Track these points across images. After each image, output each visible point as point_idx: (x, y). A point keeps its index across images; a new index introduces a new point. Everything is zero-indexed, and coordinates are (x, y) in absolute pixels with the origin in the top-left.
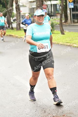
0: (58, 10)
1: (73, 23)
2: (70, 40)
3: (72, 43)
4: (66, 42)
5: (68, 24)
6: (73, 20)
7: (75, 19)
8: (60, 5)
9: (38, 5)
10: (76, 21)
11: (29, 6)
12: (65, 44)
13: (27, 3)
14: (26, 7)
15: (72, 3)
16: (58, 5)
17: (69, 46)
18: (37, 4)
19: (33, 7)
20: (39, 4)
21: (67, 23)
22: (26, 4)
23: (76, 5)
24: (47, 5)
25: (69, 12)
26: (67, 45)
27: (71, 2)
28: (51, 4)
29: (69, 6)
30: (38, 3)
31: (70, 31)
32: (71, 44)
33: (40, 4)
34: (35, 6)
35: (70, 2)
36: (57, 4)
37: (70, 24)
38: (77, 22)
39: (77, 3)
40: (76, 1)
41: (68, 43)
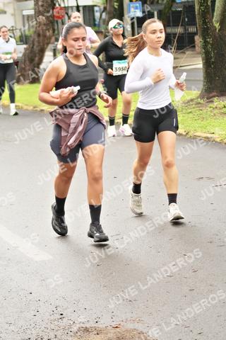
0: (97, 23)
8: (102, 7)
9: (41, 9)
11: (14, 10)
13: (9, 3)
14: (5, 12)
15: (139, 4)
16: (96, 9)
18: (36, 4)
19: (26, 13)
20: (42, 6)
22: (4, 4)
24: (65, 7)
25: (128, 28)
28: (76, 5)
29: (129, 12)
30: (40, 3)
33: (45, 5)
34: (32, 12)
36: (96, 6)
39: (152, 3)
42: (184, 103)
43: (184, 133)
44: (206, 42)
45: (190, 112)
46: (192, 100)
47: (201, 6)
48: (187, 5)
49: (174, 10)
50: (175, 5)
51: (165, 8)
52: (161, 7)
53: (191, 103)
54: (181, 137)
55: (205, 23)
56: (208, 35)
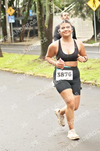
1: (14, 42)
2: (10, 64)
3: (12, 68)
4: (5, 67)
5: (7, 44)
6: (15, 38)
7: (16, 37)
10: (18, 39)
12: (3, 69)
15: (13, 17)
17: (9, 71)
21: (6, 42)
23: (17, 19)
25: (8, 27)
26: (6, 71)
27: (11, 15)
29: (9, 20)
31: (10, 53)
32: (10, 69)
35: (9, 15)
37: (11, 44)
38: (19, 41)
39: (19, 16)
40: (18, 14)
41: (7, 68)
42: (33, 61)
43: (33, 74)
44: (42, 34)
45: (36, 65)
46: (36, 60)
47: (39, 17)
48: (34, 17)
49: (28, 19)
50: (29, 17)
51: (25, 18)
52: (23, 18)
53: (36, 61)
54: (31, 76)
55: (41, 25)
56: (43, 30)
